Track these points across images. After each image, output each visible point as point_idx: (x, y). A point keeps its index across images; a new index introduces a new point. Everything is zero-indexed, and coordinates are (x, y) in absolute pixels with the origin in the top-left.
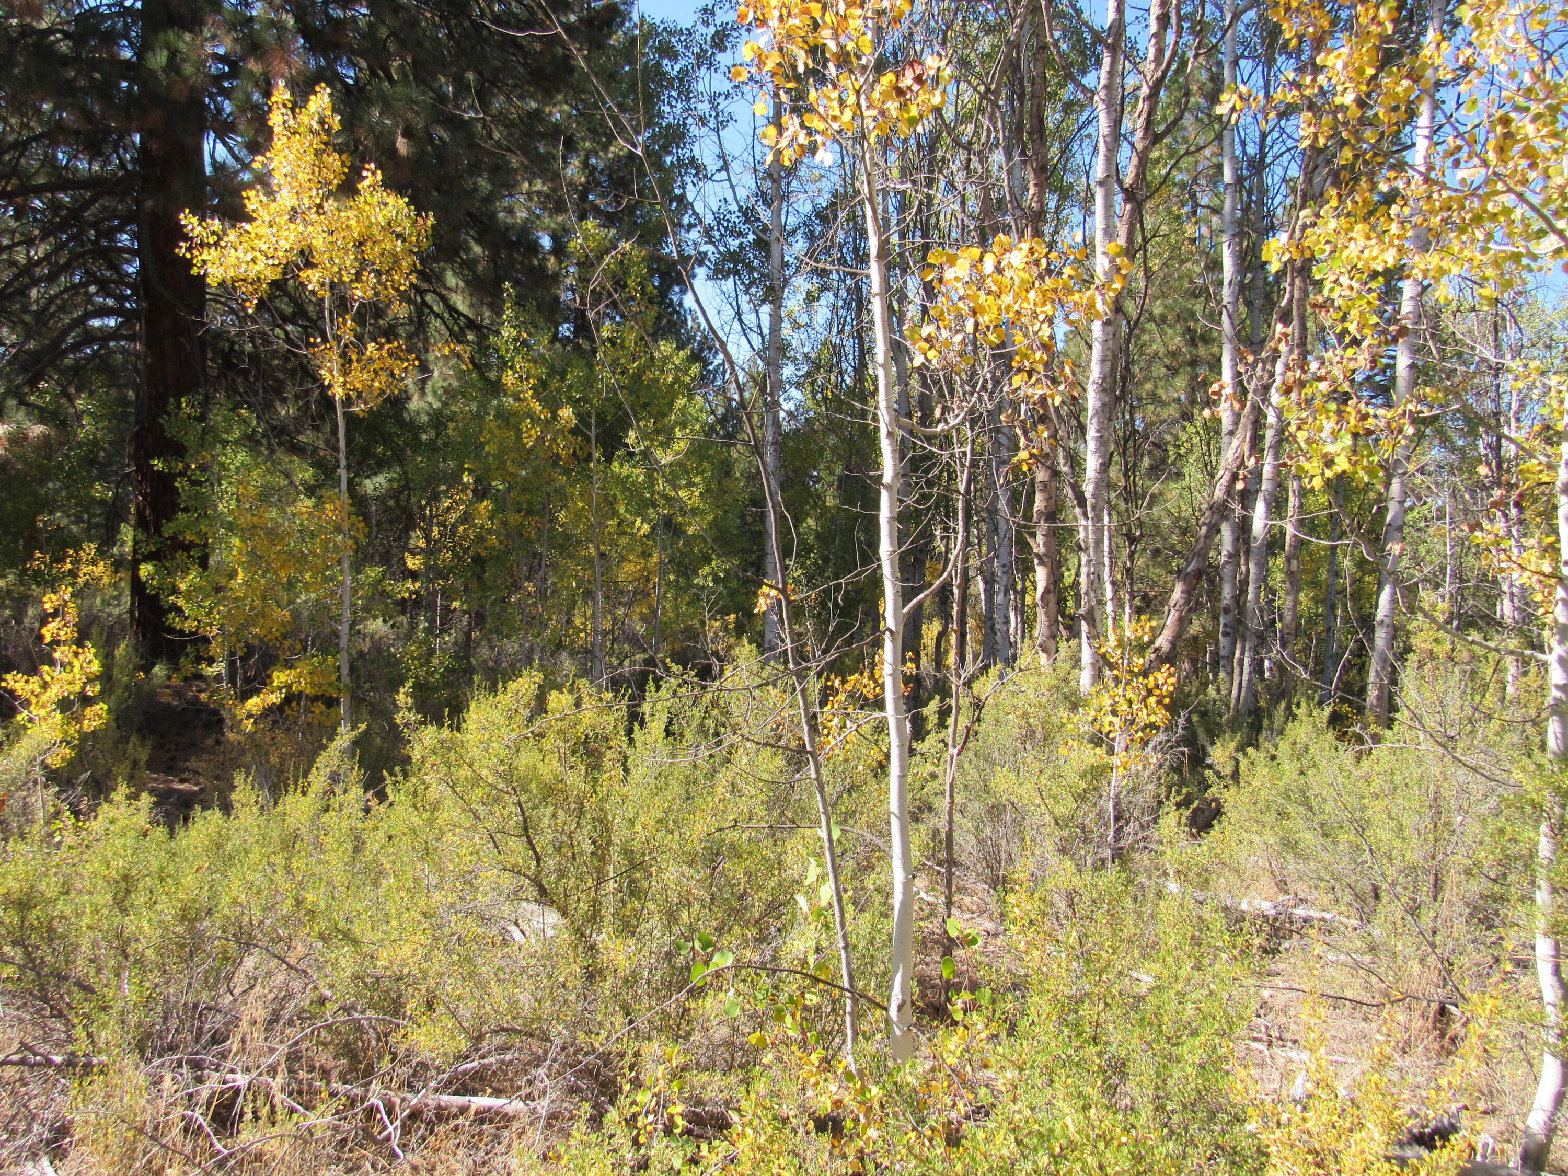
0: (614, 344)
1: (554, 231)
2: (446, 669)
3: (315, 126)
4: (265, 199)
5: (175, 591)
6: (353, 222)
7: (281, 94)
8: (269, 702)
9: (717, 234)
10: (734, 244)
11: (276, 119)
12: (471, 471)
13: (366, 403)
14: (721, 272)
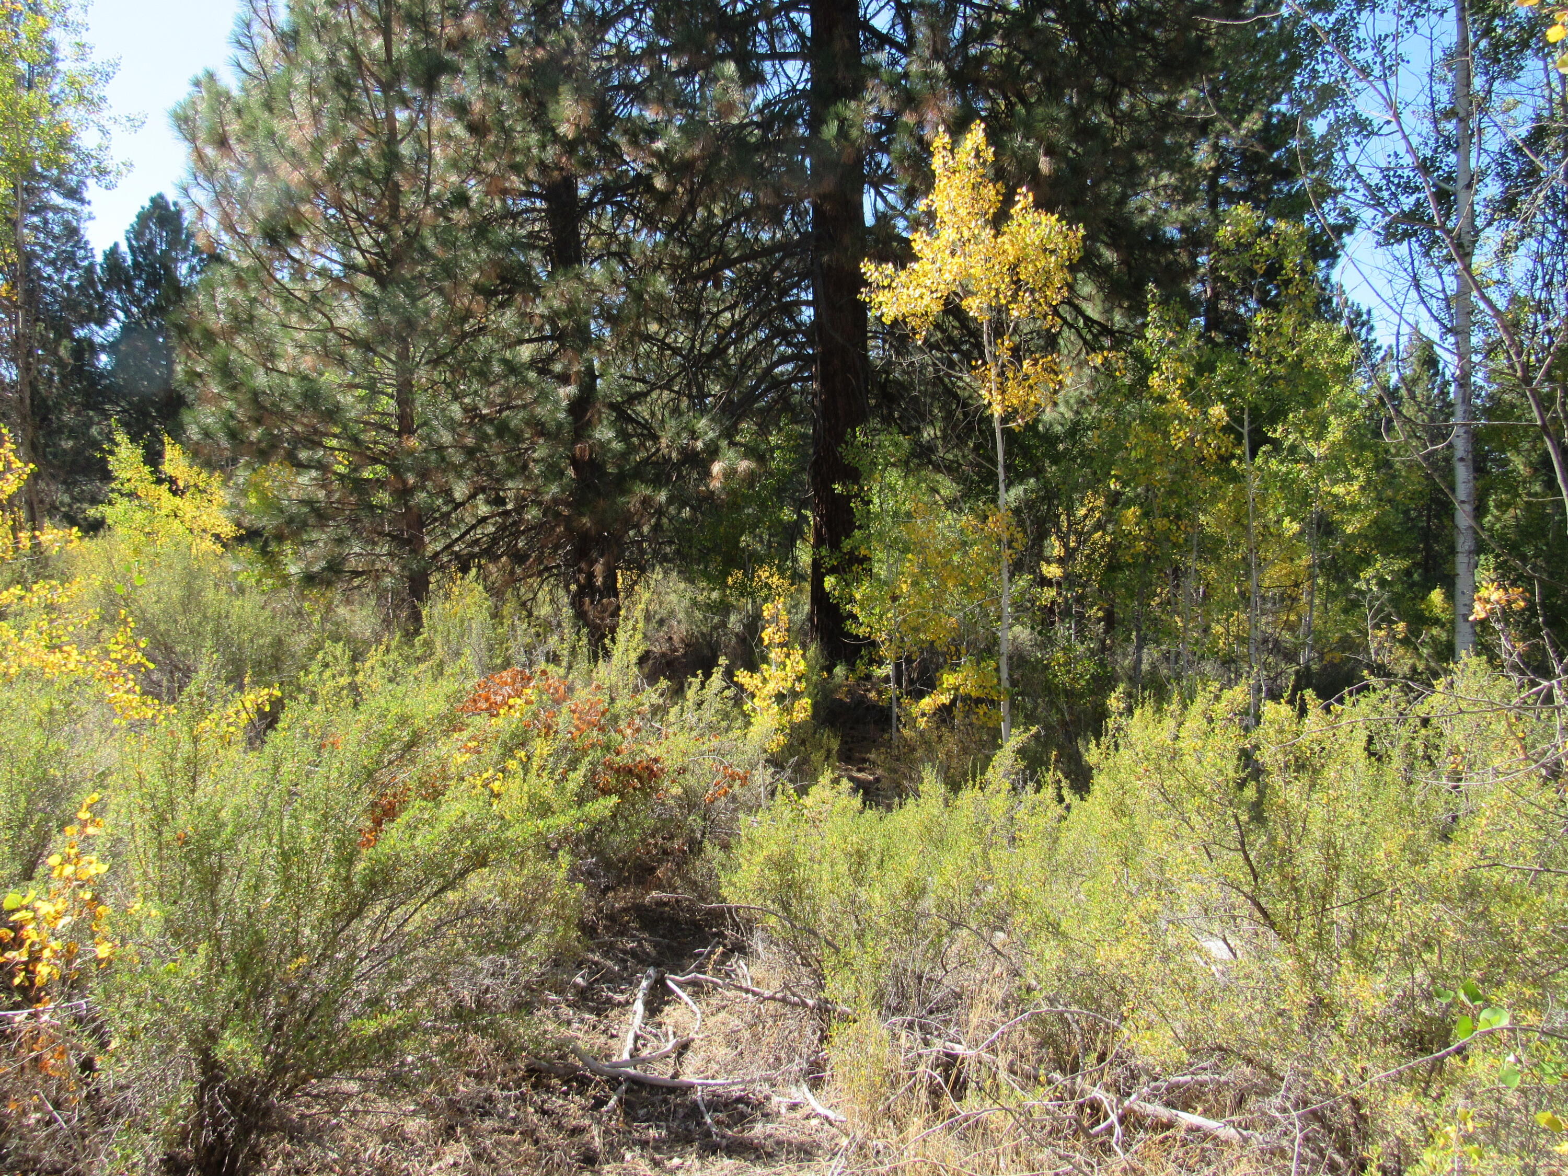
0: (1268, 333)
1: (1182, 223)
2: (1092, 676)
3: (973, 162)
4: (928, 239)
5: (852, 600)
6: (1007, 246)
7: (941, 140)
8: (939, 702)
9: (1386, 194)
10: (1408, 202)
11: (937, 163)
12: (1117, 478)
13: (1023, 418)
14: (1394, 235)
